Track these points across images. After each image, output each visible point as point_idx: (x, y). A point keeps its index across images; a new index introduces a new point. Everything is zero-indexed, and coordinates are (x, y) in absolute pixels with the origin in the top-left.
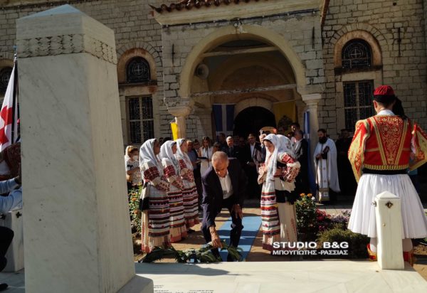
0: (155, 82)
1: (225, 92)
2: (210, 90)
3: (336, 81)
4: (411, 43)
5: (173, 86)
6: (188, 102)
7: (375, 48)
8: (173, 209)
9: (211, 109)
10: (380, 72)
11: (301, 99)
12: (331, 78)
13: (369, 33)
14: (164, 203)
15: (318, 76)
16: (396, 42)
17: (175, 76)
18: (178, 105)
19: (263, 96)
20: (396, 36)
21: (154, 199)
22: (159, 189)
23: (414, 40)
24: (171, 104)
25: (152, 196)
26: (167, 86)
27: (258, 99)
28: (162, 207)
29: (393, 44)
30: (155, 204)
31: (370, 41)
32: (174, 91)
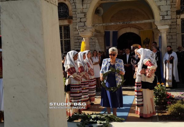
0: (71, 18)
1: (113, 24)
2: (103, 23)
3: (177, 18)
5: (82, 20)
6: (91, 29)
8: (83, 91)
9: (104, 34)
11: (157, 28)
12: (174, 16)
14: (79, 88)
15: (167, 15)
17: (83, 14)
18: (85, 31)
19: (134, 26)
21: (73, 85)
22: (76, 80)
24: (81, 30)
25: (72, 83)
26: (79, 20)
27: (132, 28)
28: (78, 90)
30: (74, 88)
32: (83, 23)
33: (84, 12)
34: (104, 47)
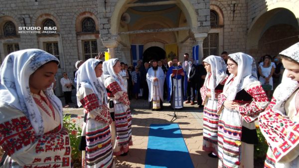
0: (98, 32)
4: (240, 13)
5: (106, 26)
7: (220, 15)
9: (130, 47)
10: (222, 29)
13: (218, 6)
16: (232, 12)
17: (107, 19)
20: (232, 9)
23: (242, 11)
24: (105, 39)
26: (102, 26)
29: (230, 13)
31: (218, 11)
32: (107, 30)
33: (108, 16)
34: (130, 61)
